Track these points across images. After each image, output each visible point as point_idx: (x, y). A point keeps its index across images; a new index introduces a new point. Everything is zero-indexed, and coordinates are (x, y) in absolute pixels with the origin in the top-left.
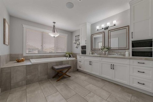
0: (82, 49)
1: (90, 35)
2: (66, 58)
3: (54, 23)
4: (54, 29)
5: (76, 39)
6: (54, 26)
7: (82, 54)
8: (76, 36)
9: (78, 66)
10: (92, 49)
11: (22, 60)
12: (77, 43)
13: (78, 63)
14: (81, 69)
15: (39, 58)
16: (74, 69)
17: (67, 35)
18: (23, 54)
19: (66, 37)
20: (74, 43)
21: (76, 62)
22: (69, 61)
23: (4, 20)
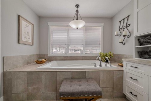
2: (106, 65)
3: (77, 6)
5: (121, 27)
6: (77, 11)
8: (120, 22)
11: (41, 61)
12: (124, 33)
13: (127, 80)
15: (63, 60)
16: (114, 92)
17: (102, 24)
18: (48, 55)
19: (101, 28)
20: (117, 35)
21: (121, 76)
22: (101, 72)
23: (19, 16)
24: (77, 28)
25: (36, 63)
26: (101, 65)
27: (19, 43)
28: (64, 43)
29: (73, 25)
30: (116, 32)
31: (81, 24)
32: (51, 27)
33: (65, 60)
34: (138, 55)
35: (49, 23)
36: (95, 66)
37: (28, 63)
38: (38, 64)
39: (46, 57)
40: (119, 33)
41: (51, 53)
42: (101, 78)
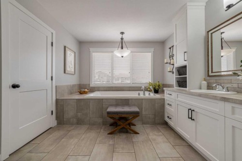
0: (180, 75)
1: (204, 33)
2: (149, 94)
3: (122, 33)
4: (122, 44)
5: (171, 54)
6: (122, 39)
7: (180, 86)
8: (170, 48)
9: (166, 115)
10: (210, 74)
11: (84, 92)
13: (167, 107)
14: (171, 123)
15: (107, 91)
16: (156, 118)
17: (152, 50)
18: (89, 85)
19: (150, 54)
20: (167, 63)
21: (162, 104)
22: (143, 100)
23: (65, 47)
24: (122, 57)
25: (79, 93)
26: (144, 94)
27: (65, 72)
28: (107, 72)
29: (118, 53)
30: (165, 60)
31: (126, 53)
32: (93, 54)
33: (109, 91)
34: (177, 85)
35: (91, 49)
36: (139, 94)
37: (71, 93)
38: (81, 94)
39: (87, 87)
40: (169, 61)
41: (93, 83)
42: (144, 106)
